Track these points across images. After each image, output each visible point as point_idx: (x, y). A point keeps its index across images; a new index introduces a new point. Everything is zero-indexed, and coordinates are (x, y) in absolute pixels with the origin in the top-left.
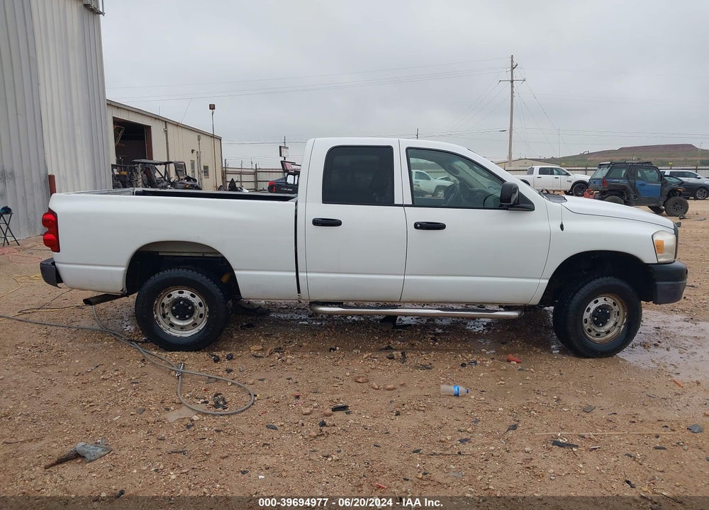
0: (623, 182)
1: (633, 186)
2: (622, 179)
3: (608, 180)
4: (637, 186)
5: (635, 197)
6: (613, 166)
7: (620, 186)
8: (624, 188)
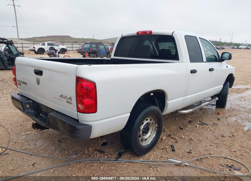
0: (95, 49)
1: (98, 50)
2: (95, 48)
3: (91, 48)
4: (99, 50)
5: (99, 54)
6: (91, 43)
7: (95, 50)
8: (96, 51)
